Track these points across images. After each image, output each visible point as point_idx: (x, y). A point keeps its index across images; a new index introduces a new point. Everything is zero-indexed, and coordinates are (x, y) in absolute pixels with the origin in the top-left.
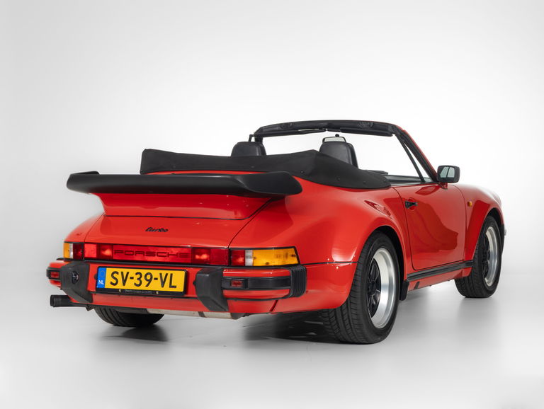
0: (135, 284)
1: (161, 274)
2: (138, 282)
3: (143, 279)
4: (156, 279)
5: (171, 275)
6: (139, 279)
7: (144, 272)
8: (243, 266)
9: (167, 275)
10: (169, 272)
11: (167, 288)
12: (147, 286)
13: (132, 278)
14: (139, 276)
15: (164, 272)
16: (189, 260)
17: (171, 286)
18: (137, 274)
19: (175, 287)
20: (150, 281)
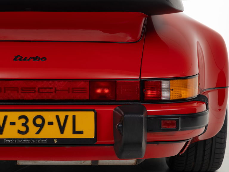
0: (19, 132)
1: (57, 117)
2: (23, 129)
3: (30, 124)
4: (51, 123)
5: (74, 117)
6: (24, 125)
7: (31, 115)
8: (158, 101)
9: (67, 117)
10: (70, 114)
11: (68, 134)
12: (38, 133)
13: (13, 124)
14: (23, 121)
15: (62, 115)
16: (86, 97)
17: (75, 132)
18: (20, 118)
19: (81, 132)
20: (41, 126)
